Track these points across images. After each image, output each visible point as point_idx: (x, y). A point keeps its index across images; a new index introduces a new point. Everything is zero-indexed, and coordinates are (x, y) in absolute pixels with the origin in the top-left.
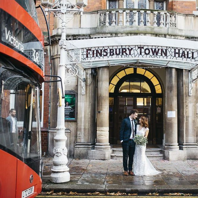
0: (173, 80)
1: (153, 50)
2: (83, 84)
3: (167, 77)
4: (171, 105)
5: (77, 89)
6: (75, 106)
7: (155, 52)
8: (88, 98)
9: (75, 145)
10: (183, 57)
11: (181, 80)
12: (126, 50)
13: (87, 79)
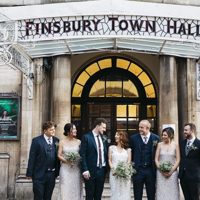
0: (171, 75)
1: (134, 22)
2: (29, 82)
3: (162, 70)
4: (168, 115)
5: (21, 91)
6: (17, 116)
7: (136, 26)
8: (38, 104)
9: (17, 178)
10: (182, 33)
11: (184, 75)
12: (89, 24)
13: (36, 74)
